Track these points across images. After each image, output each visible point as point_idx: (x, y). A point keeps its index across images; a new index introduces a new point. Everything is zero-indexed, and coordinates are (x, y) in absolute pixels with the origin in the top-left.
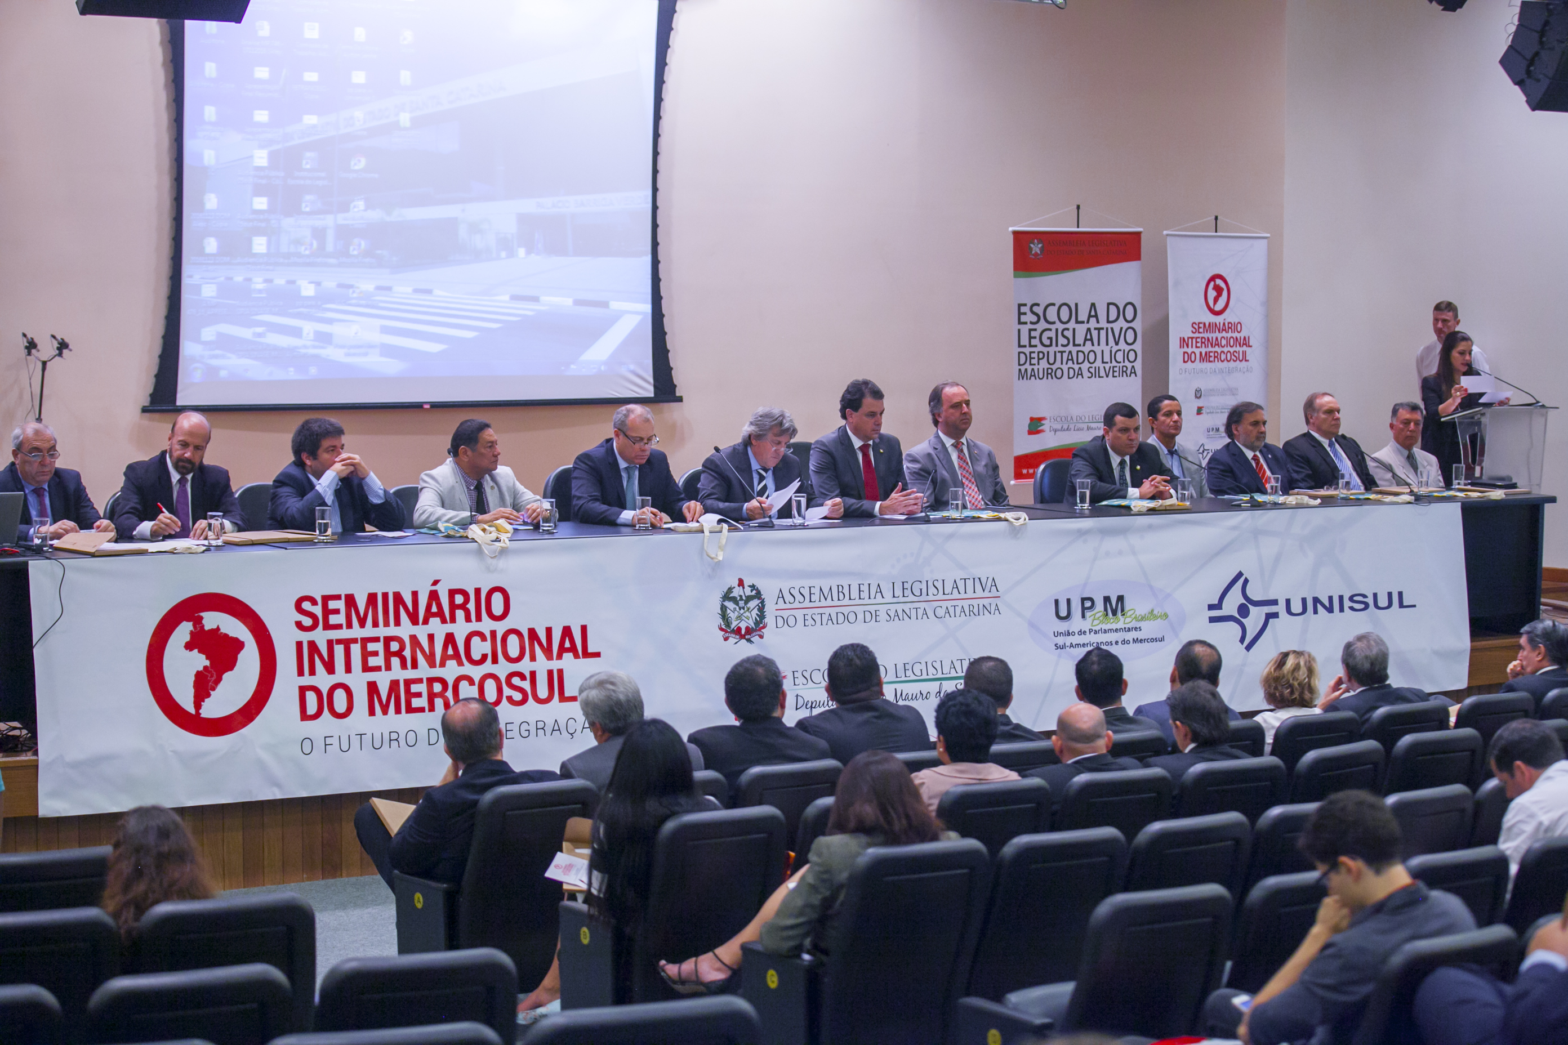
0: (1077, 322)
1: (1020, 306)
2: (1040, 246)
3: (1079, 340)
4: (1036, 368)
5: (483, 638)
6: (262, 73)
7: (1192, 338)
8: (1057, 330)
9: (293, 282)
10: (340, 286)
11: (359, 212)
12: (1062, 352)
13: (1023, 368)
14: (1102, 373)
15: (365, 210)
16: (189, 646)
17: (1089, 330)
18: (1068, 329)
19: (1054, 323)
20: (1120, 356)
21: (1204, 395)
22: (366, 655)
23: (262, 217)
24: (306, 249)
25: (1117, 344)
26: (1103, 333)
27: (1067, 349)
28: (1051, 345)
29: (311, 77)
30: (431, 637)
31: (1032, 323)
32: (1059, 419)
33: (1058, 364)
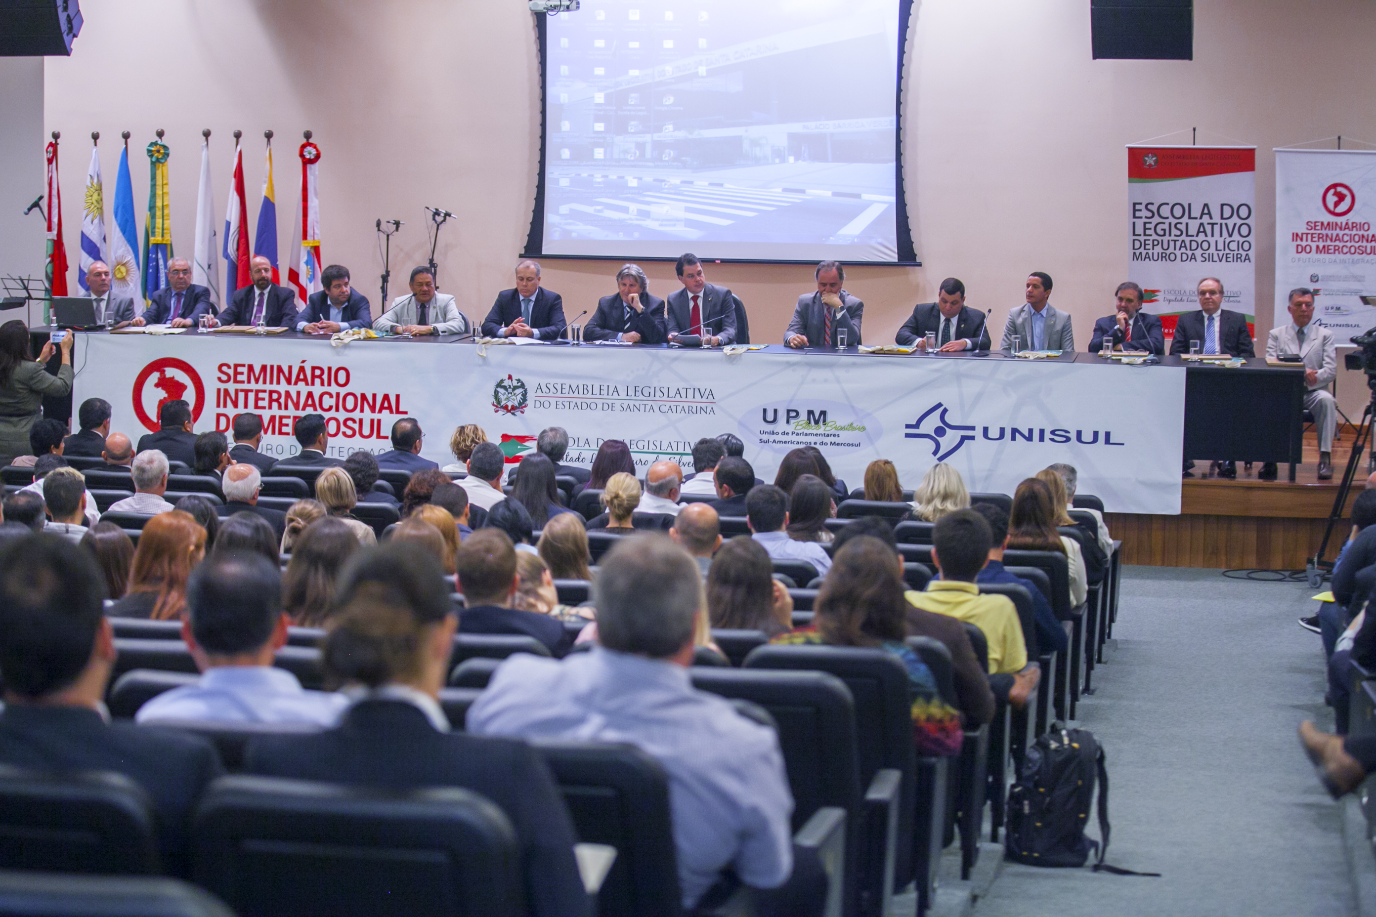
0: (1190, 218)
1: (1135, 204)
2: (1154, 159)
3: (1193, 230)
4: (1150, 252)
5: (331, 396)
6: (600, 43)
7: (1307, 234)
8: (1170, 224)
9: (623, 177)
10: (655, 180)
11: (669, 132)
12: (1175, 241)
13: (1138, 252)
14: (1216, 258)
15: (674, 131)
16: (157, 385)
17: (1202, 224)
18: (1181, 223)
19: (1167, 218)
20: (1233, 246)
21: (1322, 280)
22: (257, 399)
23: (600, 136)
24: (631, 156)
25: (1230, 236)
26: (1217, 228)
27: (1181, 239)
28: (1164, 235)
29: (634, 45)
30: (298, 393)
31: (1146, 217)
32: (1172, 292)
33: (1171, 249)
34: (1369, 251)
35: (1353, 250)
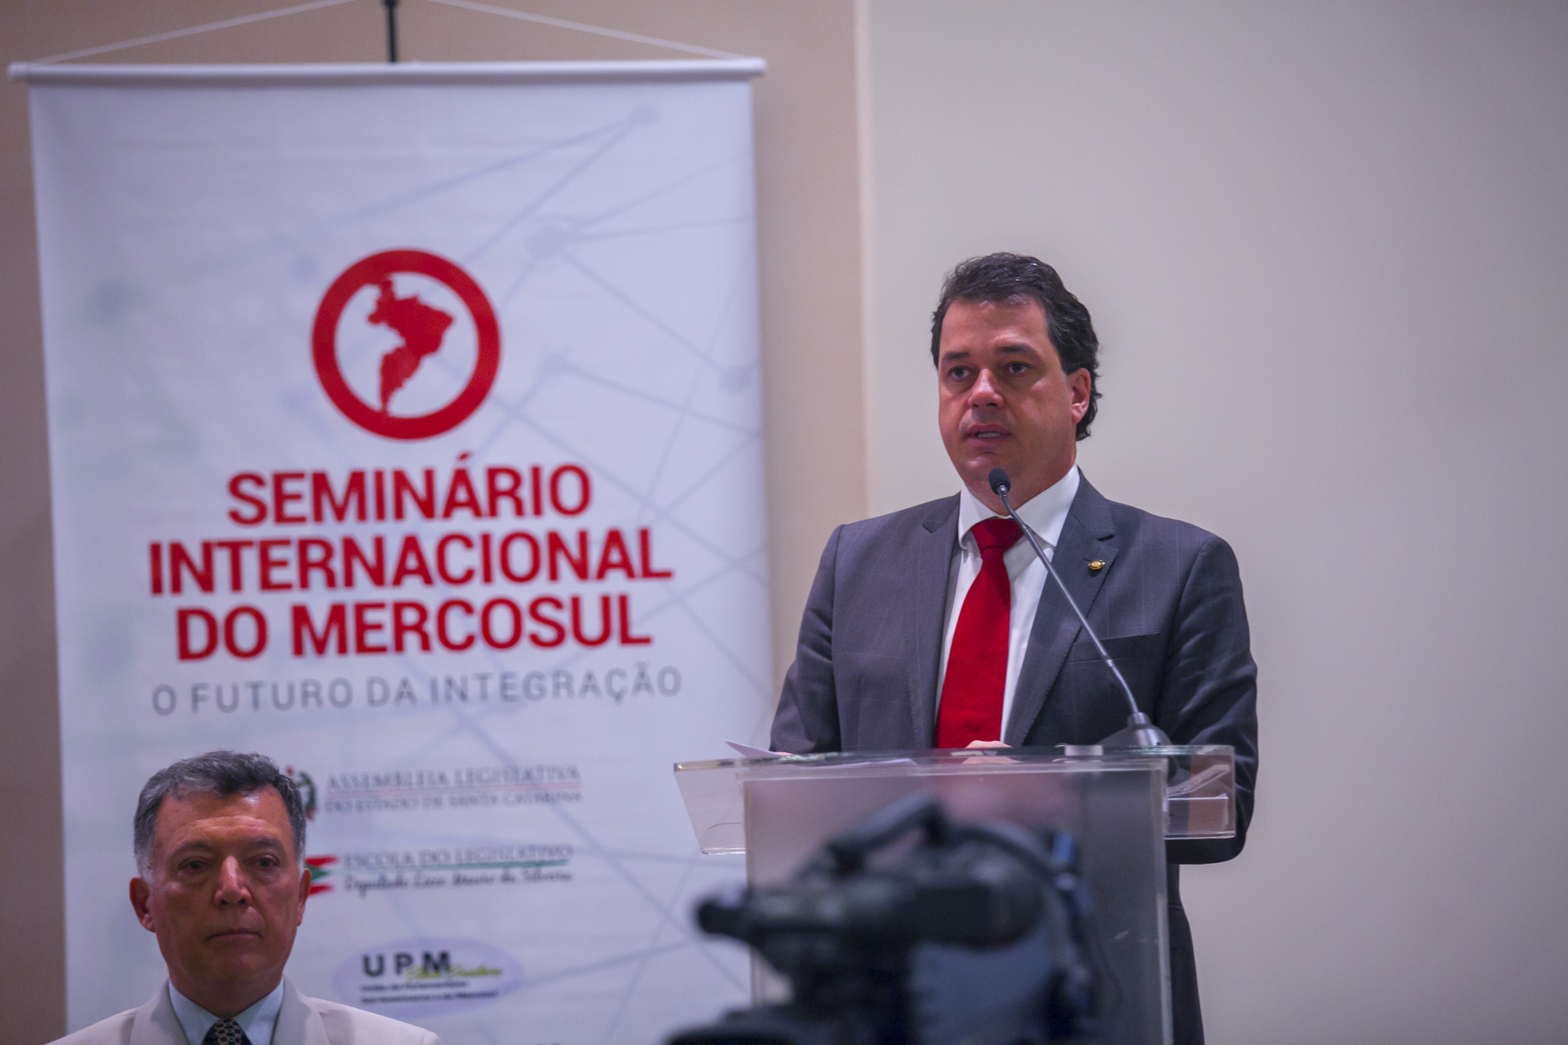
34: (592, 627)
35: (502, 624)
